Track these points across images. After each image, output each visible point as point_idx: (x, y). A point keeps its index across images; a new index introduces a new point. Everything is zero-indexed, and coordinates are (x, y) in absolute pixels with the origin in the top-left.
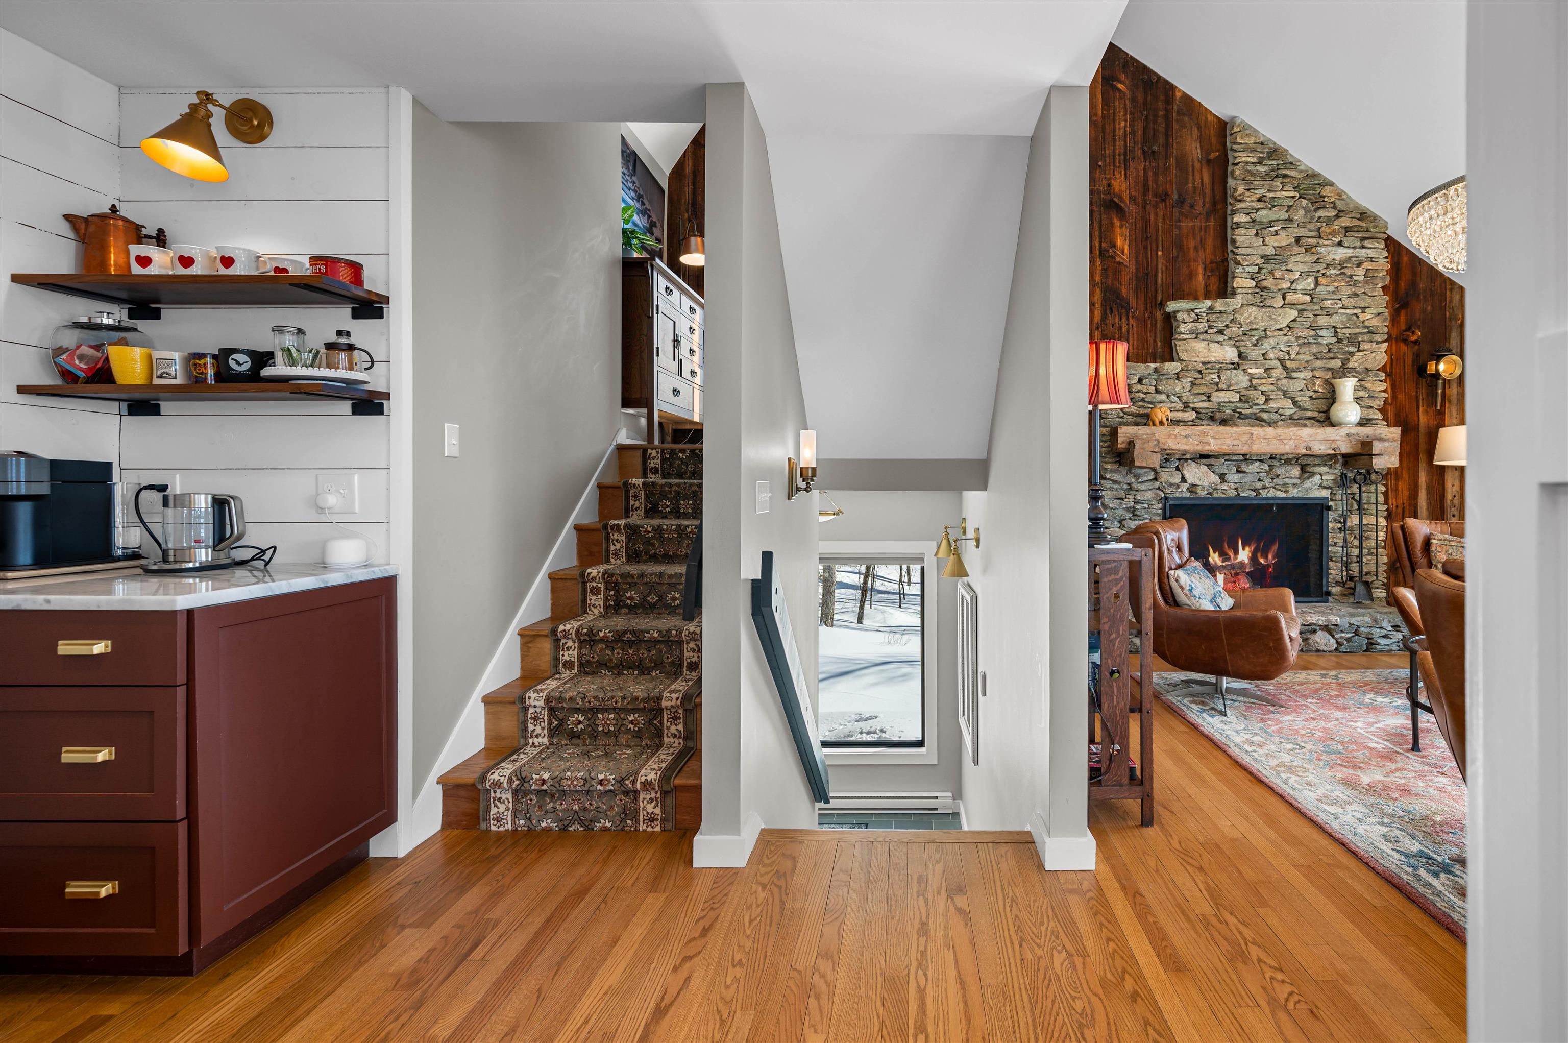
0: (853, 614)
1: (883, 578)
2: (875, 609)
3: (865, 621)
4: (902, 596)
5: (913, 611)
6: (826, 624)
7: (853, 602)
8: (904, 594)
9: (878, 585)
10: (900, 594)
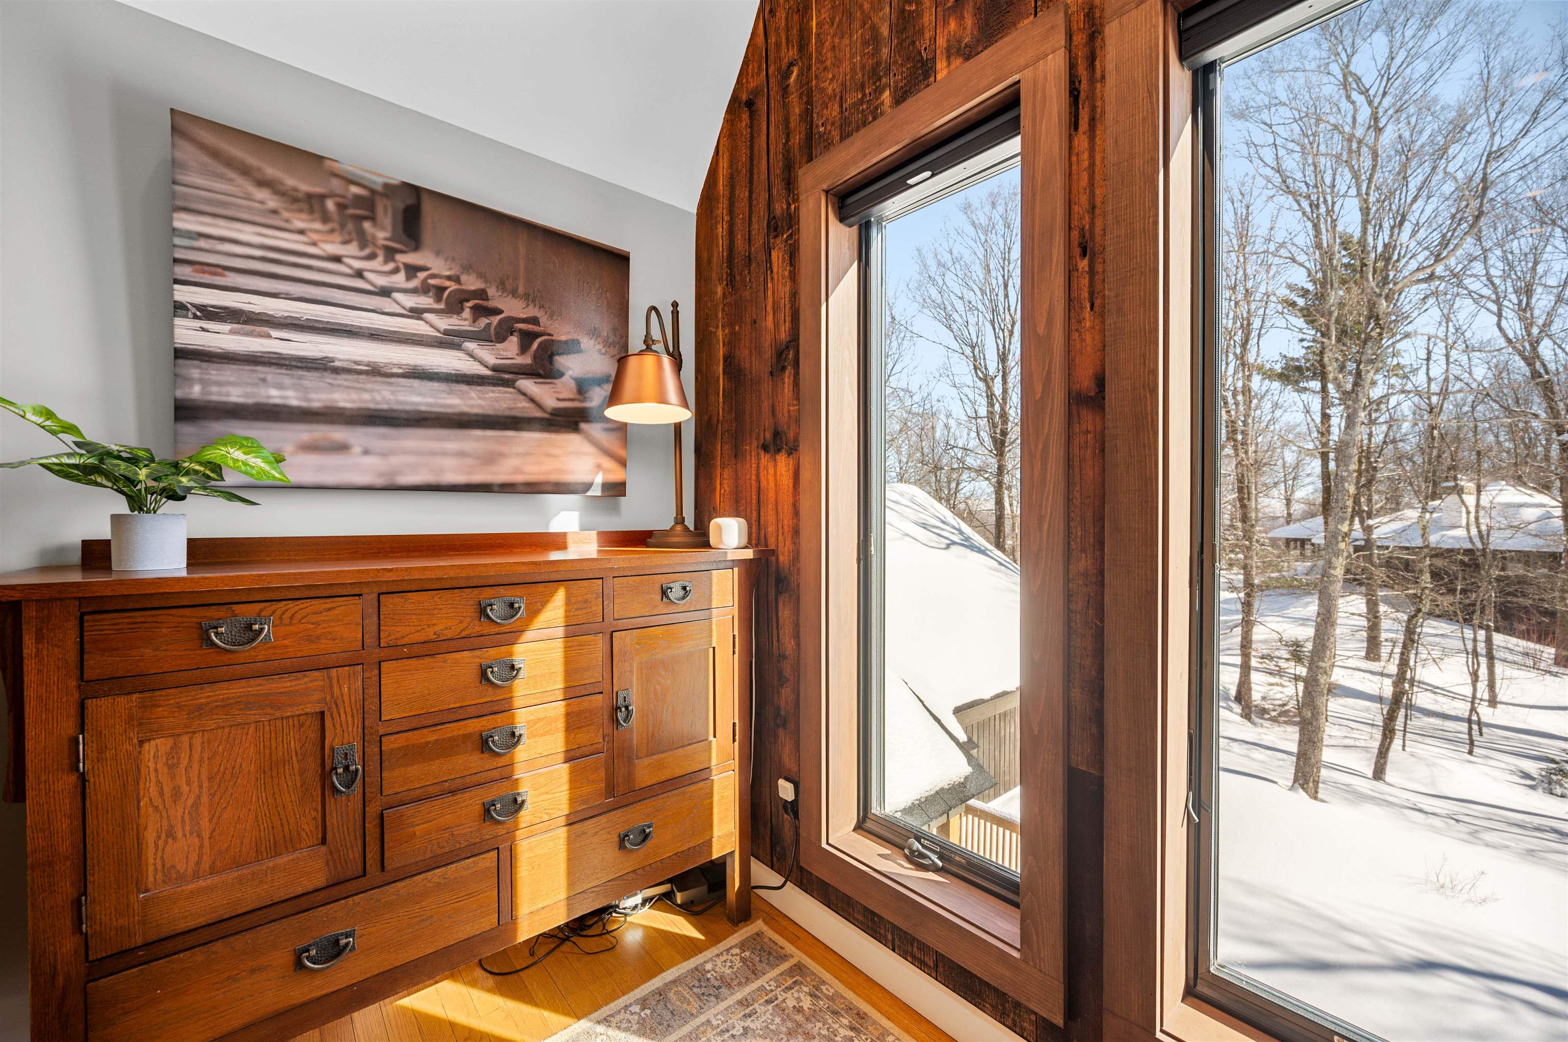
0: (1365, 754)
1: (1434, 689)
2: (1412, 755)
3: (1389, 776)
4: (1475, 727)
5: (1503, 766)
6: (1303, 788)
7: (1368, 729)
8: (1479, 723)
9: (1422, 699)
10: (1469, 721)
